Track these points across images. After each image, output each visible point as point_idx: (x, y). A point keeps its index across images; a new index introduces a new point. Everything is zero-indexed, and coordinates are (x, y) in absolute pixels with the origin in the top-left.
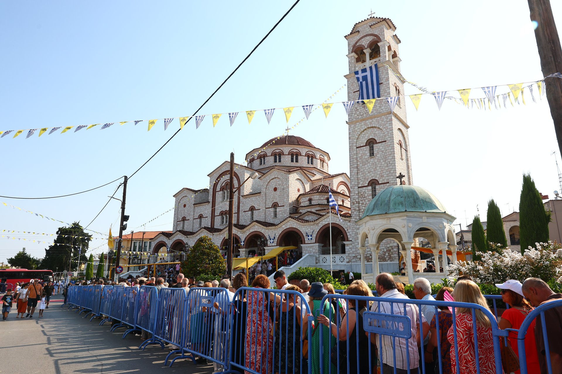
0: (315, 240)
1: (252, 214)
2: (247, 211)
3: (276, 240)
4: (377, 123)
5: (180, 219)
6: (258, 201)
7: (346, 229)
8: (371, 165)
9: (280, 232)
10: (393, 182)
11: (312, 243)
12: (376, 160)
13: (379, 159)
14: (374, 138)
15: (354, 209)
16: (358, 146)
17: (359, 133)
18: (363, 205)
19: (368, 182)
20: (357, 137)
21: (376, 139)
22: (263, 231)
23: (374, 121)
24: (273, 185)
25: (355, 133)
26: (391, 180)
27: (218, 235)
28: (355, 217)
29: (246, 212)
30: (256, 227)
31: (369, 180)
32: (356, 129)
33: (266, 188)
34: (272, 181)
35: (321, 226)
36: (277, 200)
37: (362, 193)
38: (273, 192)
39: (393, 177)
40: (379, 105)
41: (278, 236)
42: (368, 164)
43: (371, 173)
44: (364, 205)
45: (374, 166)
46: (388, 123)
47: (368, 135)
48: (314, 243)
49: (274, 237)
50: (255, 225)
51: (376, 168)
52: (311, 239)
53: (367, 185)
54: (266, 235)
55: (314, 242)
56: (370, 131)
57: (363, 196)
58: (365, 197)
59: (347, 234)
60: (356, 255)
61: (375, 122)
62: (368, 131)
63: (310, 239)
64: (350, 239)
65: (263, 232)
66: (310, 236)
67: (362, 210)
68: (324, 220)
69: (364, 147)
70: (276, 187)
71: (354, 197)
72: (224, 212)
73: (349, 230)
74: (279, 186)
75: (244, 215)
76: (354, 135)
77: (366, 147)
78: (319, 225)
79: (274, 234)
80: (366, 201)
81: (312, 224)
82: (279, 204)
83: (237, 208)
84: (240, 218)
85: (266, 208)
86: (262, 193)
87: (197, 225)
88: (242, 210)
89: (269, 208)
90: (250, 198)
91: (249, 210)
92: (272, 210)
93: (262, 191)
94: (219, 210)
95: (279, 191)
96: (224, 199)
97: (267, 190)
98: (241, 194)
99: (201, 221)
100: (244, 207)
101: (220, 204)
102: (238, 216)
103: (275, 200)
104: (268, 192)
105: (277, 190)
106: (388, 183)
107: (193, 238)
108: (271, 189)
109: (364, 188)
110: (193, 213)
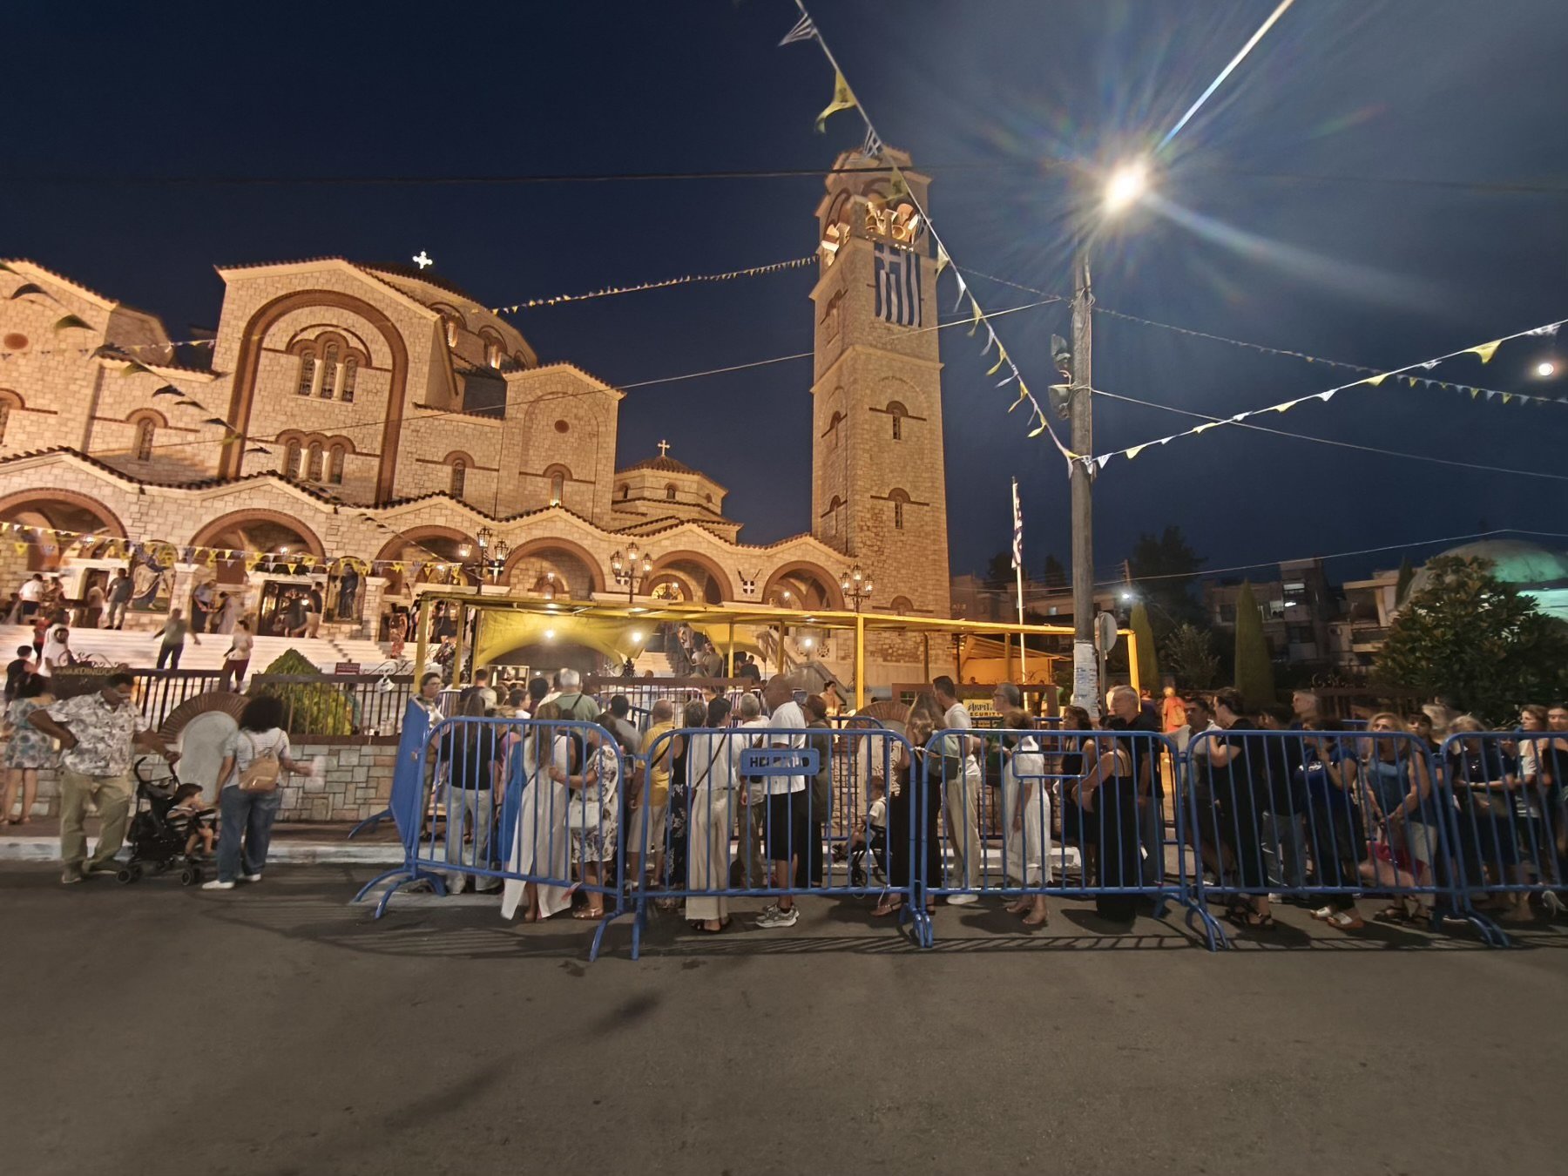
0: (761, 596)
1: (459, 476)
2: (436, 463)
4: (912, 375)
6: (486, 443)
7: (840, 583)
8: (895, 456)
10: (938, 505)
12: (905, 451)
13: (911, 449)
14: (902, 402)
15: (861, 543)
16: (871, 409)
17: (876, 379)
18: (879, 538)
20: (872, 385)
21: (907, 406)
22: (590, 543)
23: (906, 368)
24: (553, 410)
25: (868, 376)
26: (935, 500)
27: (362, 518)
28: (864, 560)
30: (561, 525)
31: (891, 488)
32: (871, 368)
33: (527, 411)
34: (550, 398)
35: (780, 565)
36: (568, 461)
37: (877, 511)
38: (553, 433)
39: (937, 496)
42: (891, 454)
43: (895, 474)
44: (881, 539)
45: (902, 462)
47: (891, 391)
48: (759, 602)
52: (752, 591)
53: (886, 496)
55: (760, 600)
56: (896, 384)
57: (879, 519)
58: (882, 522)
59: (842, 595)
61: (909, 372)
62: (891, 384)
63: (749, 592)
64: (851, 608)
65: (586, 547)
66: (749, 583)
67: (876, 548)
68: (787, 551)
69: (884, 415)
70: (566, 420)
71: (863, 514)
72: (306, 435)
74: (576, 422)
75: (420, 473)
77: (887, 415)
80: (885, 530)
81: (758, 554)
82: (573, 472)
83: (380, 438)
84: (396, 476)
85: (521, 473)
86: (511, 424)
87: (114, 446)
88: (411, 453)
89: (533, 475)
90: (454, 423)
91: (441, 460)
92: (545, 483)
93: (507, 416)
94: (277, 425)
95: (576, 435)
96: (304, 388)
97: (531, 420)
98: (407, 399)
99: (145, 436)
100: (418, 445)
101: (284, 401)
102: (387, 467)
103: (557, 457)
104: (534, 426)
105: (570, 430)
106: (928, 505)
107: (188, 502)
108: (545, 422)
109: (881, 501)
110: (89, 392)
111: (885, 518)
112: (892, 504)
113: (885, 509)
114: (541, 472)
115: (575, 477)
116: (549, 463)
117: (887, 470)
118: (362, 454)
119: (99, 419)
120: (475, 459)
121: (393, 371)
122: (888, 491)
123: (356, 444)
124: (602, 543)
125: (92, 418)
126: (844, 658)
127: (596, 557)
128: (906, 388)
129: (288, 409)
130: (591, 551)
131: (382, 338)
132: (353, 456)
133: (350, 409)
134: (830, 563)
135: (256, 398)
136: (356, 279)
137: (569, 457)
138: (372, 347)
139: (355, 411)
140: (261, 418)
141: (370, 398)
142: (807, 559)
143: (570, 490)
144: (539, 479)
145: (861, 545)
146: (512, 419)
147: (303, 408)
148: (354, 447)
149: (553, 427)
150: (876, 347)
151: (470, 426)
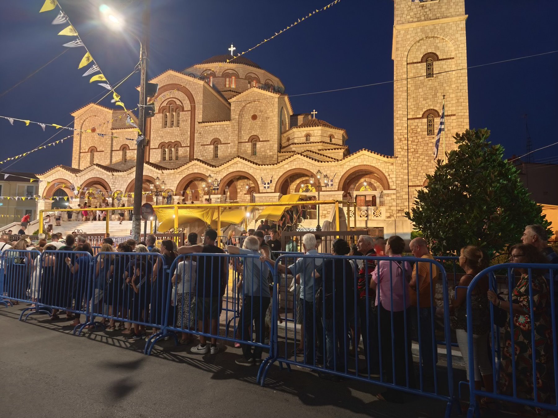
0: (337, 187)
1: (216, 149)
2: (208, 145)
3: (274, 185)
4: (442, 31)
5: (85, 149)
6: (225, 132)
7: (386, 174)
8: (428, 89)
9: (281, 174)
10: (462, 114)
11: (332, 191)
12: (436, 84)
13: (442, 81)
14: (435, 52)
15: (401, 148)
16: (408, 62)
17: (413, 43)
18: (414, 143)
19: (423, 113)
20: (409, 48)
21: (438, 53)
22: (252, 171)
23: (437, 27)
24: (250, 110)
25: (406, 43)
26: (460, 111)
27: (171, 174)
28: (402, 159)
29: (206, 146)
30: (240, 165)
31: (424, 110)
32: (408, 36)
33: (239, 114)
34: (248, 105)
35: (348, 168)
36: (258, 133)
37: (413, 127)
38: (251, 121)
39: (461, 108)
40: (446, 6)
41: (276, 180)
42: (424, 89)
43: (427, 101)
44: (416, 144)
45: (433, 91)
46: (459, 32)
47: (425, 47)
48: (336, 191)
49: (271, 181)
50: (238, 162)
51: (436, 94)
52: (332, 185)
53: (421, 116)
54: (258, 177)
55: (337, 189)
56: (429, 42)
57: (414, 132)
58: (416, 133)
59: (387, 181)
60: (402, 208)
61: (439, 29)
62: (425, 42)
64: (394, 187)
65: (251, 173)
67: (412, 150)
68: (352, 161)
69: (419, 64)
70: (256, 114)
71: (401, 131)
72: (167, 143)
73: (391, 176)
74: (260, 114)
75: (202, 150)
76: (404, 45)
77: (422, 64)
78: (345, 166)
79: (270, 176)
80: (419, 137)
81: (335, 165)
82: (260, 137)
83: (189, 139)
84: (195, 153)
85: (239, 143)
86: (233, 121)
87: (118, 159)
88: (199, 143)
89: (244, 142)
90: (213, 127)
91: (209, 143)
92: (249, 145)
93: (232, 118)
94: (158, 141)
95: (260, 120)
96: (165, 125)
97: (242, 117)
98: (196, 121)
99: (125, 155)
100: (201, 139)
101: (159, 132)
102: (192, 149)
103: (253, 132)
104: (243, 120)
105: (258, 118)
106: (454, 115)
107: (124, 176)
108: (247, 117)
109: (417, 121)
110: (110, 142)
111: (419, 130)
112: (425, 120)
113: (419, 124)
114: (247, 141)
115: (261, 140)
116: (250, 136)
117: (421, 99)
118: (184, 147)
119: (114, 151)
120: (222, 140)
121: (191, 111)
122: (422, 113)
123: (181, 143)
124: (257, 170)
125: (112, 151)
126: (389, 217)
127: (255, 177)
128: (437, 41)
129: (161, 135)
130: (253, 175)
131: (186, 97)
132: (181, 148)
133: (179, 130)
134: (379, 164)
135: (152, 133)
136: (176, 76)
137: (258, 131)
138: (184, 102)
139: (180, 130)
140: (154, 140)
141: (185, 123)
142: (365, 163)
143: (259, 146)
144: (246, 144)
145: (401, 150)
146: (233, 119)
147: (165, 133)
148: (181, 145)
149: (251, 119)
150: (413, 22)
151: (219, 126)
